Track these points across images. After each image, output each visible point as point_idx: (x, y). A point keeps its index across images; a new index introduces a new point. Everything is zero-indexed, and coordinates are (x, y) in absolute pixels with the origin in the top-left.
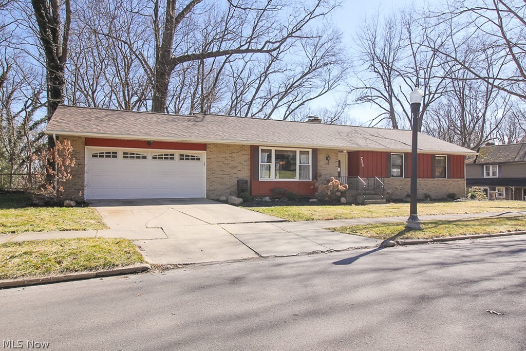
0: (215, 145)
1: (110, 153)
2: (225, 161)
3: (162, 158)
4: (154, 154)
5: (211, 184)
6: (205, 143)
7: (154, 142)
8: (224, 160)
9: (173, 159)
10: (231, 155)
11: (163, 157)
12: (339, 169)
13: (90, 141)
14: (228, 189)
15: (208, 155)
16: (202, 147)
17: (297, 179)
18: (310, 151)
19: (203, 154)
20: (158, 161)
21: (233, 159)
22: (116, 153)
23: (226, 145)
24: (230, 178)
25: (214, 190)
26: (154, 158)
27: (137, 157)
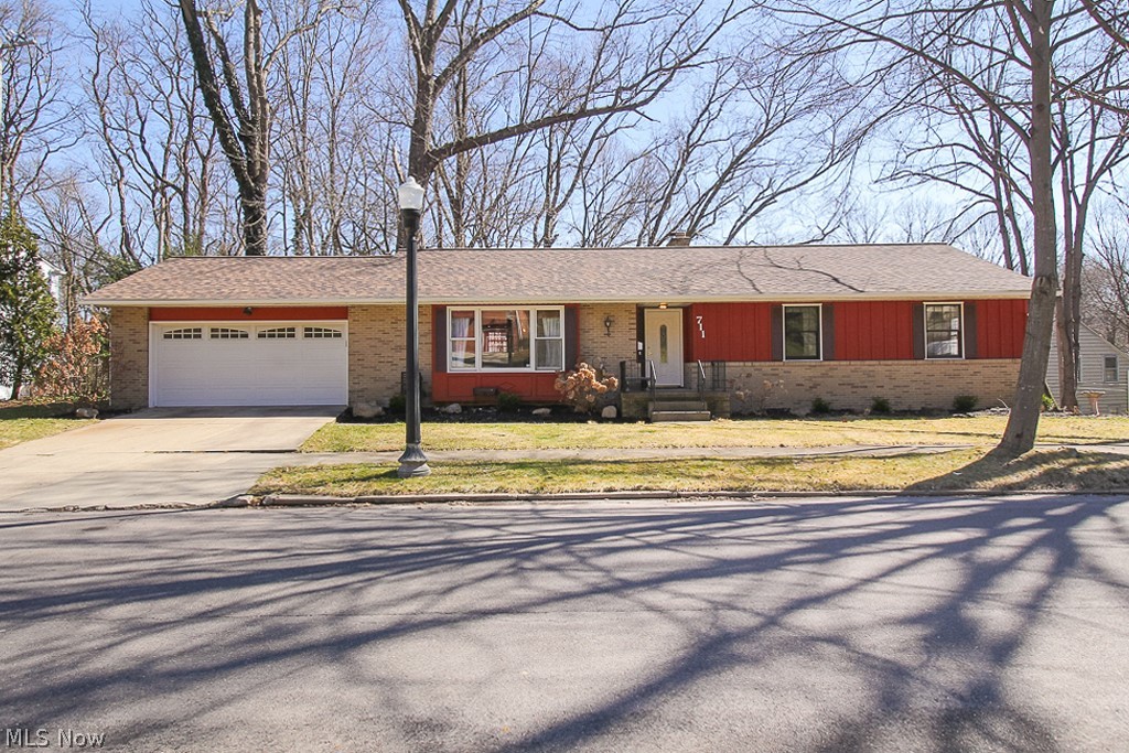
0: (364, 308)
1: (189, 330)
2: (384, 337)
3: (274, 336)
4: (259, 330)
5: (356, 381)
6: (345, 305)
7: (253, 308)
8: (380, 335)
9: (293, 336)
10: (394, 325)
11: (276, 333)
12: (640, 344)
13: (155, 314)
14: (389, 388)
15: (352, 326)
16: (340, 312)
17: (531, 368)
18: (562, 309)
19: (342, 325)
20: (266, 340)
21: (398, 333)
22: (200, 330)
23: (384, 306)
24: (394, 367)
25: (362, 391)
26: (260, 336)
27: (233, 336)
